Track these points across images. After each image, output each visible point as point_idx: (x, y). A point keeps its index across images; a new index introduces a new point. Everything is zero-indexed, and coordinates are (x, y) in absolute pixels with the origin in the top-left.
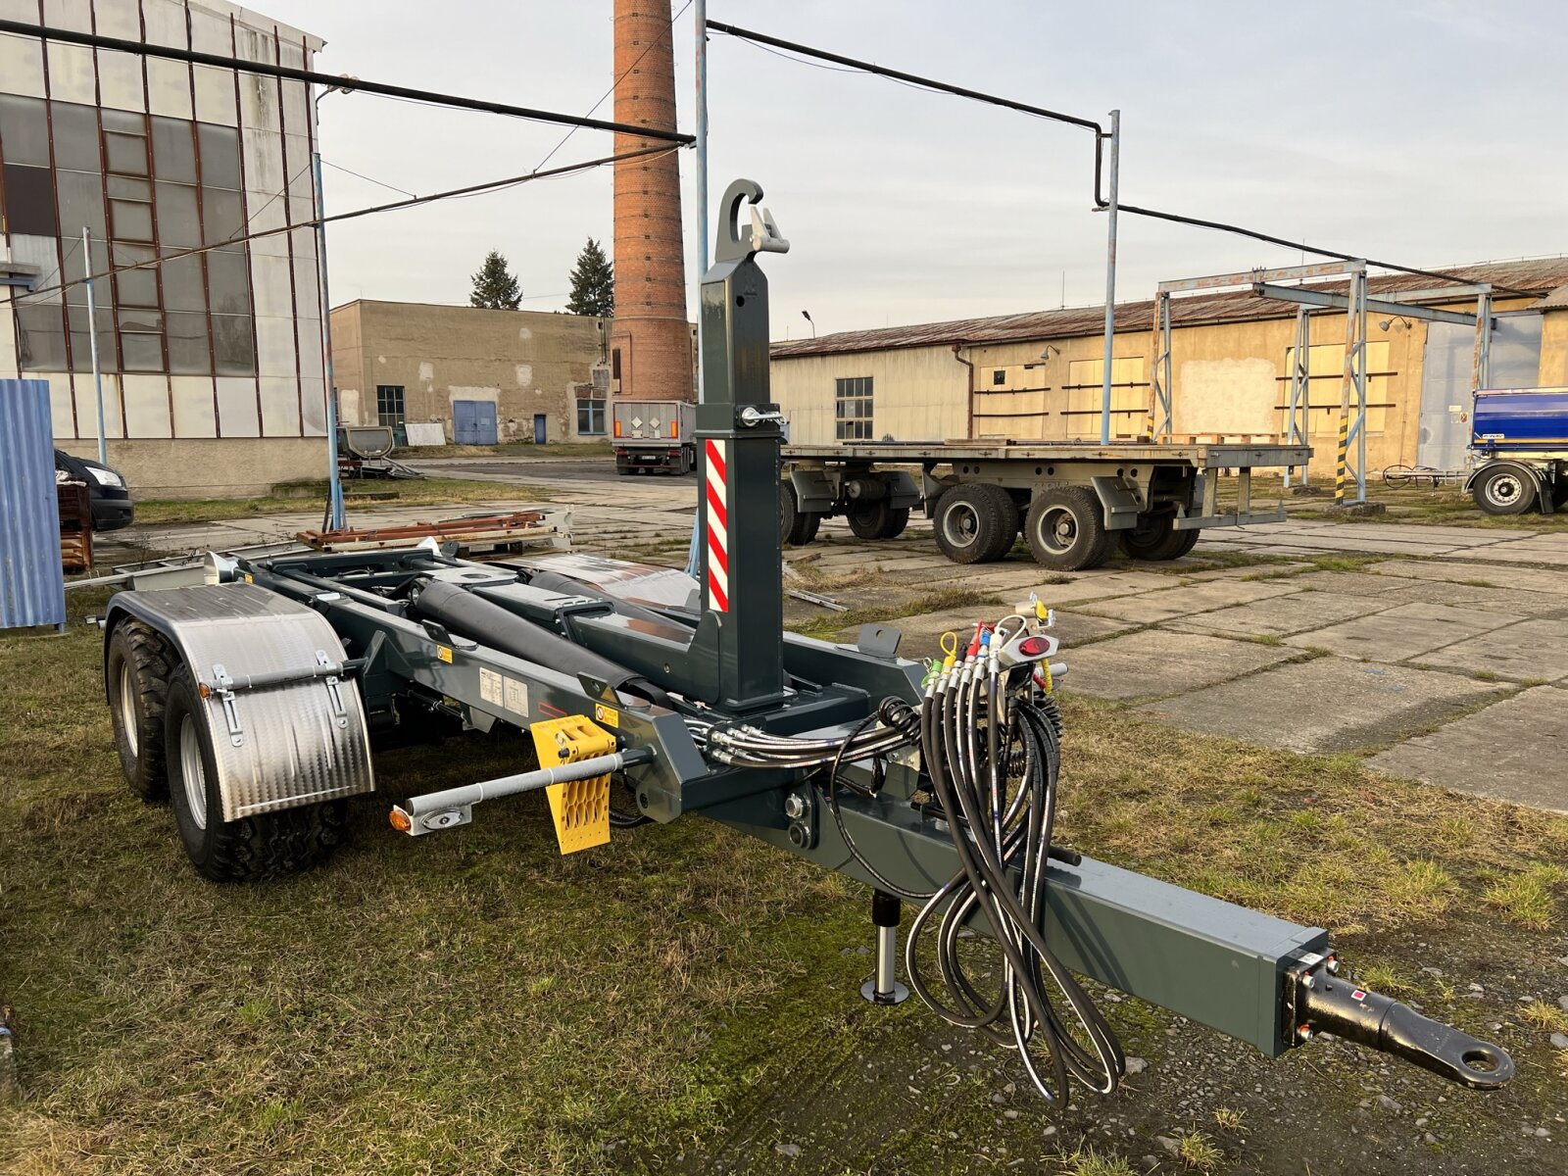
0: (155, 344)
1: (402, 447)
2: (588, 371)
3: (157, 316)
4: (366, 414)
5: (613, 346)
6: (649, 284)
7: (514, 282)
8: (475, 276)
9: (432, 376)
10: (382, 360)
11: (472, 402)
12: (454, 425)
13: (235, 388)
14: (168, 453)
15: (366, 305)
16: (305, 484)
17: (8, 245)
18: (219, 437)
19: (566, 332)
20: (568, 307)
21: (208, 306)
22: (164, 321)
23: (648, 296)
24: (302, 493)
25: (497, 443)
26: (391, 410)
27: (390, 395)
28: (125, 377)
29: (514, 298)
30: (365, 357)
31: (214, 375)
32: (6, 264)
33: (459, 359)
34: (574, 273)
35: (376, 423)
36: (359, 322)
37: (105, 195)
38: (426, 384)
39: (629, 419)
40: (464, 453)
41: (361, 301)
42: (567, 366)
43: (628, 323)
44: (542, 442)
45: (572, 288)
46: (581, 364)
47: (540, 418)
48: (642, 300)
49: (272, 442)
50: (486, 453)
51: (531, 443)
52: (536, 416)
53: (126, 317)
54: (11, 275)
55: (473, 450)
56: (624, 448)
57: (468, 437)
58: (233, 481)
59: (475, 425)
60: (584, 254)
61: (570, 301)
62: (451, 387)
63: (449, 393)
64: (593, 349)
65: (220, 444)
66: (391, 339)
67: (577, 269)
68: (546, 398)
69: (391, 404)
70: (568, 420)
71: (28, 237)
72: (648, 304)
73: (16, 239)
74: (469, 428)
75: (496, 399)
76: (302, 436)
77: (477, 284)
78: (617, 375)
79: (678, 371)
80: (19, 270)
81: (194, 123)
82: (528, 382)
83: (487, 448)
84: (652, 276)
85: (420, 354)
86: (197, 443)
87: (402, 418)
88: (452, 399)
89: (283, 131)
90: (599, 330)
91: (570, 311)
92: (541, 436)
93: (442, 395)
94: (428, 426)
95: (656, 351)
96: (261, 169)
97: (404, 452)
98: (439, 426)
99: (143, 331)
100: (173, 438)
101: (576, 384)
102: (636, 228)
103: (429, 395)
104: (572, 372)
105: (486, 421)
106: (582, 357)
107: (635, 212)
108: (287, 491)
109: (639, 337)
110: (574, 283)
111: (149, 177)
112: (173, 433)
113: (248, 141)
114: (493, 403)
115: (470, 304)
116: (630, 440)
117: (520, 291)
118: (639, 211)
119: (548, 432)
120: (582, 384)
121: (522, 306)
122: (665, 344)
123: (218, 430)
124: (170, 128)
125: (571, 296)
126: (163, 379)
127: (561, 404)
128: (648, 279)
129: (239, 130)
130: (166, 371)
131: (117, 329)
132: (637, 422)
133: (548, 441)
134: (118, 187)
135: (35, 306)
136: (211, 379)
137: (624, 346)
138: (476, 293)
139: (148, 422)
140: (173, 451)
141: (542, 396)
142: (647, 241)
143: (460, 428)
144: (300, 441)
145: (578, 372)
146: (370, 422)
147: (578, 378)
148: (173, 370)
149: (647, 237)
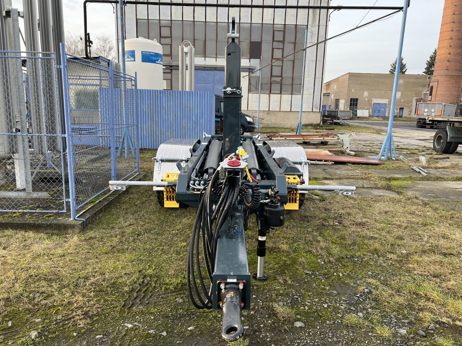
0: (278, 86)
1: (355, 117)
2: (422, 93)
3: (280, 78)
4: (346, 107)
5: (431, 85)
6: (448, 63)
7: (405, 65)
8: (392, 64)
9: (367, 95)
10: (353, 91)
11: (379, 104)
12: (372, 110)
13: (297, 98)
14: (278, 115)
15: (351, 74)
16: (311, 125)
17: (250, 62)
18: (291, 111)
19: (415, 81)
20: (423, 72)
21: (293, 75)
22: (282, 80)
23: (448, 67)
24: (310, 127)
25: (385, 117)
26: (353, 106)
27: (354, 101)
28: (271, 95)
29: (404, 70)
30: (348, 90)
31: (292, 94)
32: (249, 66)
33: (377, 90)
34: (427, 61)
35: (348, 109)
36: (348, 79)
37: (272, 47)
38: (365, 98)
39: (423, 109)
40: (373, 119)
41: (349, 73)
42: (414, 92)
43: (438, 77)
44: (401, 117)
45: (426, 66)
46: (420, 91)
47: (402, 109)
48: (445, 68)
49: (304, 113)
50: (380, 119)
51: (397, 117)
52: (400, 108)
53: (273, 79)
54: (249, 69)
55: (376, 118)
56: (420, 119)
57: (376, 114)
58: (293, 123)
59: (379, 111)
60: (432, 54)
61: (425, 70)
62: (373, 99)
63: (372, 101)
64: (425, 86)
65: (291, 113)
66: (357, 84)
67: (429, 59)
68: (405, 103)
69: (354, 104)
70: (411, 110)
71: (254, 59)
72: (447, 70)
73: (252, 60)
74: (377, 112)
75: (387, 103)
76: (312, 111)
77: (392, 67)
78: (431, 94)
79: (455, 93)
80: (251, 68)
81: (296, 25)
82: (399, 97)
83: (381, 118)
84: (450, 60)
85: (365, 88)
86: (285, 112)
87: (356, 108)
88: (373, 102)
89: (319, 24)
90: (428, 80)
91: (424, 74)
92: (401, 115)
93: (370, 101)
94: (364, 111)
95: (447, 86)
96: (312, 36)
97: (355, 118)
98: (367, 111)
99: (276, 82)
100: (280, 111)
101: (416, 98)
102: (446, 44)
103: (366, 101)
104: (416, 94)
105: (383, 110)
106: (420, 89)
107: (447, 38)
108: (306, 127)
109: (441, 82)
110: (427, 64)
111: (283, 42)
112: (280, 110)
113: (309, 29)
114: (386, 104)
115: (389, 73)
116: (422, 116)
117: (406, 68)
118: (449, 37)
119: (403, 114)
120: (419, 98)
121: (406, 73)
122: (451, 84)
123: (291, 109)
124: (290, 27)
125: (425, 69)
126: (280, 95)
127: (410, 104)
128: (448, 61)
129: (307, 26)
130: (281, 93)
131: (271, 82)
132: (426, 110)
133: (403, 116)
134: (276, 45)
135: (254, 77)
136: (291, 95)
137: (435, 85)
138: (391, 69)
139: (274, 107)
140: (279, 114)
141: (403, 102)
142: (450, 48)
143: (374, 112)
144: (312, 113)
145: (418, 94)
146: (347, 109)
147: (418, 96)
148: (282, 93)
149: (450, 46)
